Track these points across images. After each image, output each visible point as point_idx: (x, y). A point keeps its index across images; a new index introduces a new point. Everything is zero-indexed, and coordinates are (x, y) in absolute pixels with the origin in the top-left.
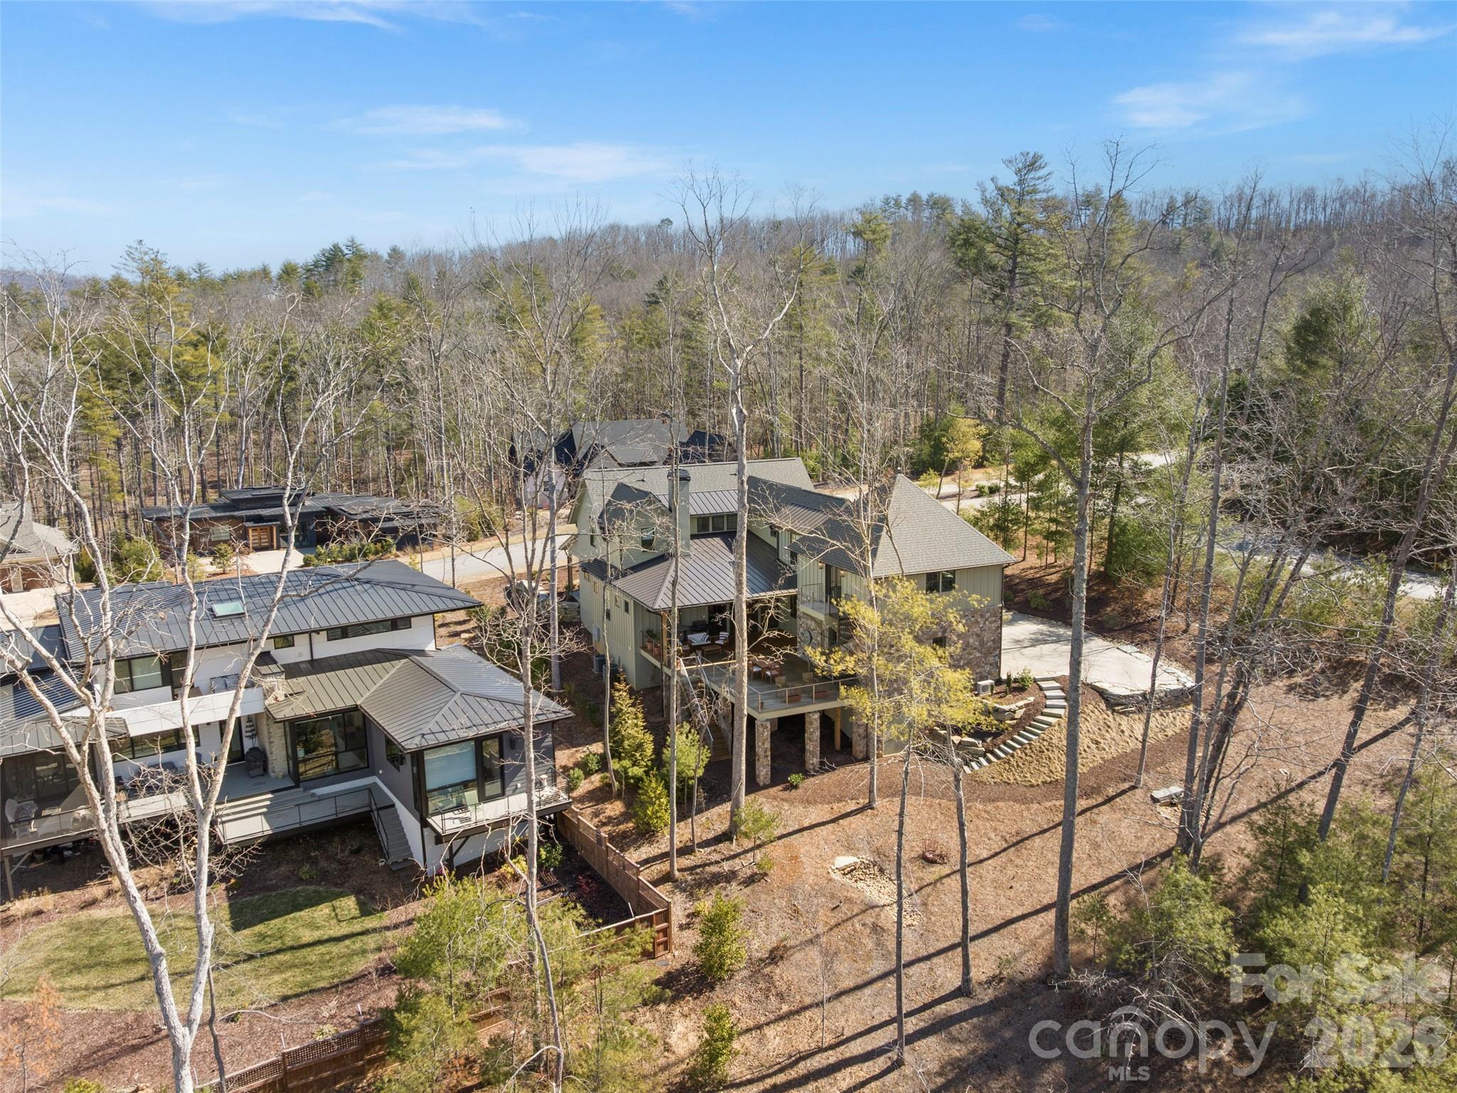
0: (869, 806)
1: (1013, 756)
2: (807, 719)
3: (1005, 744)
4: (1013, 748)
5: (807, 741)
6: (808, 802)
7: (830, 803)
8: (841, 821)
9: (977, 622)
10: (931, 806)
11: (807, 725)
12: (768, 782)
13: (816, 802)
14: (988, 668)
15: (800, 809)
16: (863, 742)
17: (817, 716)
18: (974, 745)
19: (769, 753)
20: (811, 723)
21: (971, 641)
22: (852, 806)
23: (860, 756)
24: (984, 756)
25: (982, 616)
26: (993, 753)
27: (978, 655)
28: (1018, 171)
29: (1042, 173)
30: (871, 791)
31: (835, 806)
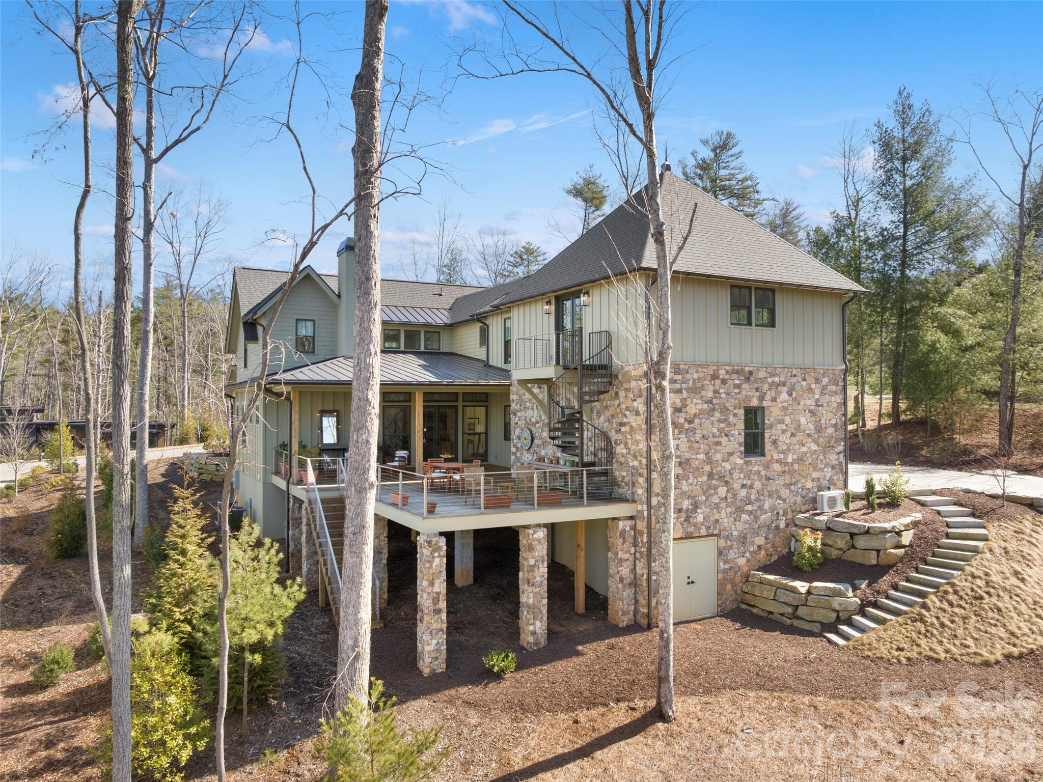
0: (659, 715)
1: (924, 606)
2: (523, 542)
3: (896, 587)
4: (922, 595)
5: (523, 586)
6: (524, 708)
7: (568, 710)
8: (598, 754)
9: (810, 390)
10: (795, 711)
11: (523, 554)
12: (440, 667)
13: (539, 707)
14: (828, 472)
15: (503, 725)
16: (628, 593)
17: (541, 534)
18: (839, 594)
19: (443, 605)
20: (531, 548)
21: (803, 421)
22: (619, 716)
23: (624, 621)
24: (862, 612)
25: (817, 381)
26: (875, 605)
27: (814, 447)
28: (714, 150)
29: (734, 151)
30: (662, 680)
31: (583, 716)
